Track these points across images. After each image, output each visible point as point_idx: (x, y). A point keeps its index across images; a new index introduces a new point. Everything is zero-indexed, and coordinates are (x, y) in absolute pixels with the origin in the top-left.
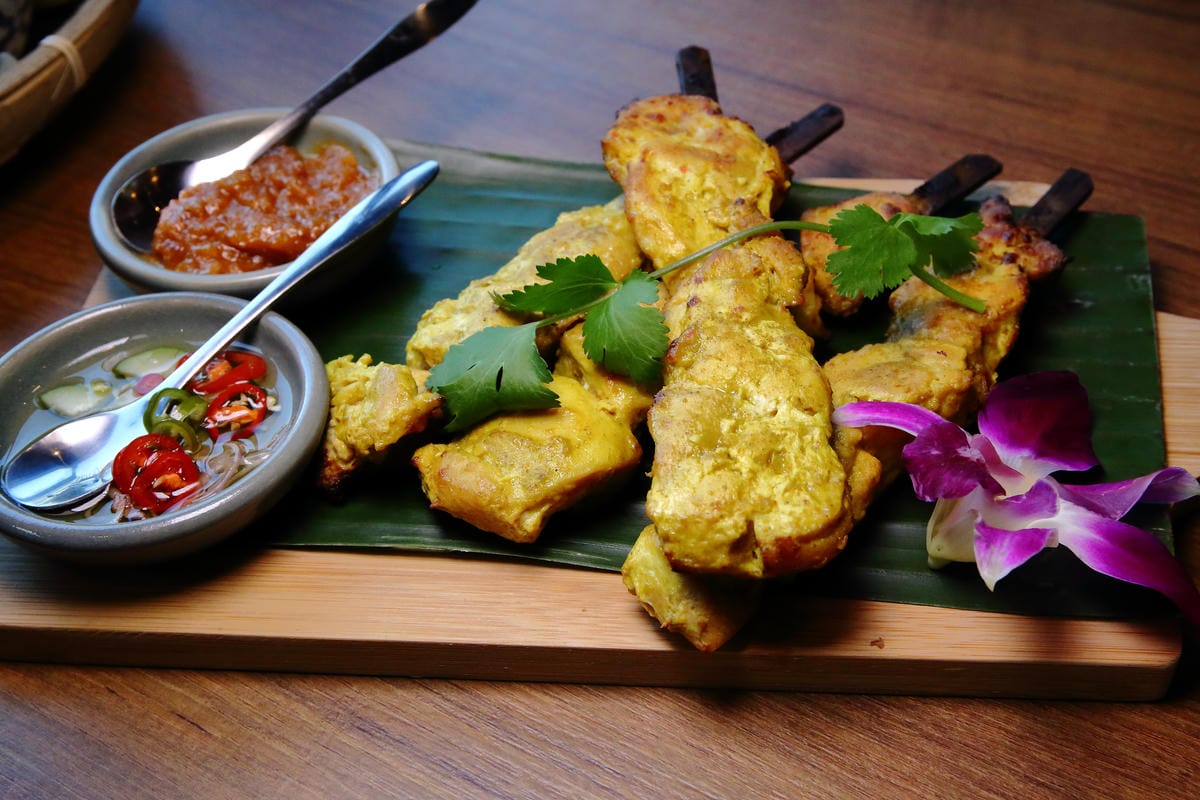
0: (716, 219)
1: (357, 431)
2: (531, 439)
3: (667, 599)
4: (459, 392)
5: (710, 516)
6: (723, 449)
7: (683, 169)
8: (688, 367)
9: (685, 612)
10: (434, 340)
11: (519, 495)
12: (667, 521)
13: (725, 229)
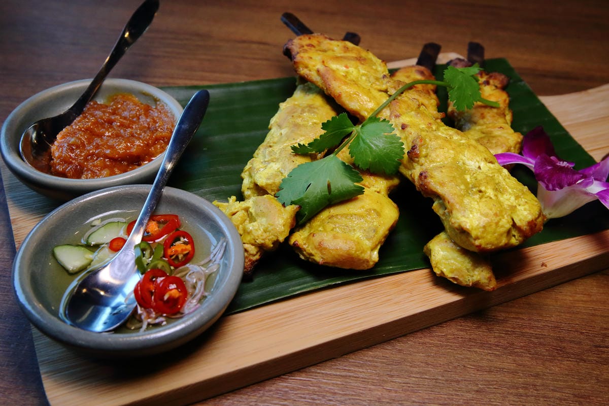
0: (379, 87)
1: (262, 235)
2: (355, 215)
3: (466, 271)
4: (307, 200)
5: (496, 221)
6: (477, 189)
7: (347, 67)
8: (426, 156)
9: (479, 274)
10: (268, 179)
11: (368, 244)
12: (475, 229)
13: (386, 91)
